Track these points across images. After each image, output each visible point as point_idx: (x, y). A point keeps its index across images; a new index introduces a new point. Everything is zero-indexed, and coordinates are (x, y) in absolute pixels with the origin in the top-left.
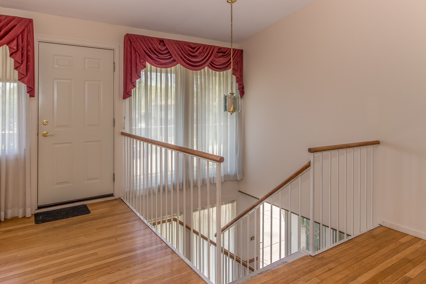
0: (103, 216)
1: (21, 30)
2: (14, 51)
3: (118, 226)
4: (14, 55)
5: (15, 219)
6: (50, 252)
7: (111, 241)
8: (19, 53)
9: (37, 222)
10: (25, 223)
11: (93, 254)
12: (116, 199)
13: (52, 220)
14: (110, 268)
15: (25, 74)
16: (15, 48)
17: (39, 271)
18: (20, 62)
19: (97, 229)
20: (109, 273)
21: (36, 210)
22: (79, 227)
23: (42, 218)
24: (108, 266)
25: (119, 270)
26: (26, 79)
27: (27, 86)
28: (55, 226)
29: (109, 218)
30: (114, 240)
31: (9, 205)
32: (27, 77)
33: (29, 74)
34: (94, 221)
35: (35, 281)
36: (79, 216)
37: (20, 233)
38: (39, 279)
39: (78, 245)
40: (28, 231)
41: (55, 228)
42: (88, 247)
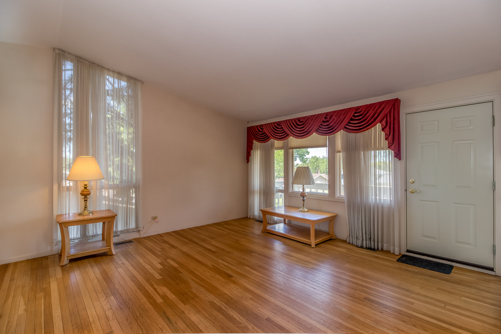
0: (460, 283)
1: (389, 110)
2: (384, 126)
3: (463, 298)
4: (384, 129)
5: (388, 252)
6: (383, 282)
7: (437, 303)
8: (388, 128)
9: (398, 260)
10: (390, 257)
11: (409, 302)
12: (496, 276)
13: (410, 264)
14: (409, 319)
15: (392, 143)
16: (384, 124)
17: (365, 287)
18: (388, 134)
19: (438, 289)
20: (404, 322)
21: (405, 252)
22: (424, 279)
23: (405, 259)
24: (410, 318)
25: (414, 326)
26: (393, 147)
27: (394, 152)
28: (407, 269)
29: (462, 287)
30: (443, 305)
31: (385, 240)
32: (393, 145)
33: (395, 143)
34: (444, 282)
35: (357, 291)
36: (435, 271)
37: (381, 262)
38: (360, 291)
39: (407, 290)
40: (386, 263)
41: (406, 270)
42: (413, 295)
